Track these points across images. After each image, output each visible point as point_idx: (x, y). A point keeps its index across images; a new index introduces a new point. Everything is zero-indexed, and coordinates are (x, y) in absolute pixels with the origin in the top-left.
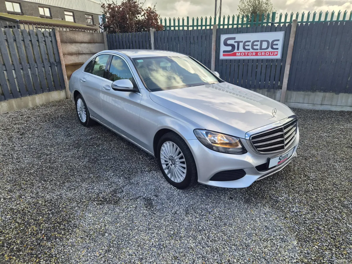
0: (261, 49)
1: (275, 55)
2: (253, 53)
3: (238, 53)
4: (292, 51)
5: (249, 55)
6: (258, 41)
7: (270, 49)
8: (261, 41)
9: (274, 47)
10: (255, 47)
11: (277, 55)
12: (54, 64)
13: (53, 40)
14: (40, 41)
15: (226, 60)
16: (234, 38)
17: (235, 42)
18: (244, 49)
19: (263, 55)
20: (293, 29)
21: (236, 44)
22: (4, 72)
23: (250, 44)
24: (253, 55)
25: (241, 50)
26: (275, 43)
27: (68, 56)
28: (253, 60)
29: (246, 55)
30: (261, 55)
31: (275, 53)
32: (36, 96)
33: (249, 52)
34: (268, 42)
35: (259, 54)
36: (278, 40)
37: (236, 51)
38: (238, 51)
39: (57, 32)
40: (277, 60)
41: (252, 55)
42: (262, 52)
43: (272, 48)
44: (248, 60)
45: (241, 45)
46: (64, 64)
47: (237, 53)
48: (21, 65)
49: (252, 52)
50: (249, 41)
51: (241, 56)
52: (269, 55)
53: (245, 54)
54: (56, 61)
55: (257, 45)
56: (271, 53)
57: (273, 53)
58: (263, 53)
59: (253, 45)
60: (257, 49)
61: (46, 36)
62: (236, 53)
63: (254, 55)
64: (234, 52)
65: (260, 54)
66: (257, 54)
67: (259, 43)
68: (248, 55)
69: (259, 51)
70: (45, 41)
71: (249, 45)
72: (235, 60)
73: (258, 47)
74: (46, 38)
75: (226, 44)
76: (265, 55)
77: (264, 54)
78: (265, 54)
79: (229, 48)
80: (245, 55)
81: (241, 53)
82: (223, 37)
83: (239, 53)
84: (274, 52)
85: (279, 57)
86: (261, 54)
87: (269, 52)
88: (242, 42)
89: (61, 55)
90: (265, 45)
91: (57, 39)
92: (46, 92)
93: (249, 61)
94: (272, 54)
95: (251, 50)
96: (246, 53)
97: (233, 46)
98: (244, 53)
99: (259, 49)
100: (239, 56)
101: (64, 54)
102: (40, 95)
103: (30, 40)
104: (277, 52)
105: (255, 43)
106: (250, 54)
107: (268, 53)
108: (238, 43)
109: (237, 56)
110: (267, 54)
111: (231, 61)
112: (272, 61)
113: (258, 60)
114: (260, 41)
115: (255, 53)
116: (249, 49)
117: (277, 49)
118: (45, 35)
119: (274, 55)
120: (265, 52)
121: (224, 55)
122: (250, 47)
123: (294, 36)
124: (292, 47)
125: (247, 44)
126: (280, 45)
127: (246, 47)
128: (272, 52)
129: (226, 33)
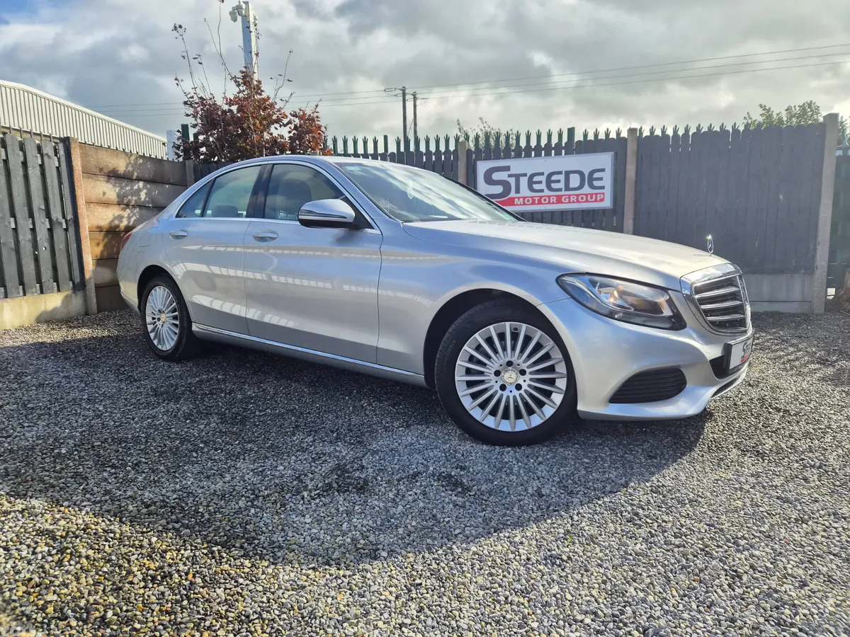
0: (567, 188)
1: (598, 200)
2: (551, 198)
3: (519, 198)
4: (633, 189)
5: (543, 202)
6: (560, 173)
7: (586, 189)
8: (566, 172)
9: (596, 183)
10: (554, 186)
11: (602, 200)
12: (61, 223)
13: (62, 164)
14: (30, 164)
16: (507, 169)
17: (510, 176)
18: (531, 189)
19: (574, 202)
20: (632, 148)
21: (512, 181)
23: (543, 178)
24: (551, 202)
26: (596, 175)
27: (98, 207)
29: (536, 202)
30: (569, 202)
31: (598, 195)
32: (5, 304)
33: (541, 197)
34: (581, 173)
35: (565, 200)
36: (603, 170)
37: (513, 194)
38: (518, 195)
39: (75, 148)
40: (604, 211)
41: (549, 203)
42: (570, 195)
43: (592, 186)
44: (542, 212)
45: (524, 181)
46: (87, 226)
47: (516, 200)
49: (549, 197)
50: (542, 174)
51: (524, 204)
52: (587, 201)
53: (534, 201)
54: (64, 217)
55: (558, 181)
56: (589, 196)
57: (594, 196)
58: (572, 197)
59: (549, 182)
60: (560, 190)
61: (47, 154)
62: (513, 199)
63: (553, 203)
64: (510, 196)
65: (567, 199)
66: (559, 200)
67: (562, 177)
68: (540, 202)
69: (563, 193)
70: (42, 166)
71: (540, 182)
73: (561, 185)
74: (46, 158)
75: (489, 180)
76: (578, 201)
77: (575, 199)
78: (577, 199)
79: (498, 189)
80: (533, 203)
81: (524, 198)
82: (482, 167)
83: (521, 200)
84: (596, 194)
85: (607, 203)
86: (570, 200)
87: (587, 195)
88: (525, 175)
89: (81, 202)
90: (575, 181)
91: (74, 164)
92: (33, 293)
93: (544, 214)
94: (592, 198)
95: (547, 192)
96: (536, 199)
97: (506, 185)
98: (532, 197)
99: (563, 190)
100: (520, 205)
101: (88, 203)
102: (17, 300)
103: (4, 160)
104: (603, 194)
105: (554, 178)
106: (545, 200)
107: (584, 197)
108: (517, 177)
109: (517, 205)
110: (582, 198)
112: (593, 214)
113: (562, 212)
114: (563, 173)
115: (555, 198)
116: (542, 191)
117: (602, 188)
118: (45, 152)
119: (596, 201)
120: (578, 196)
122: (543, 186)
123: (634, 159)
124: (633, 184)
125: (535, 179)
126: (607, 180)
127: (536, 187)
128: (592, 195)
129: (488, 158)
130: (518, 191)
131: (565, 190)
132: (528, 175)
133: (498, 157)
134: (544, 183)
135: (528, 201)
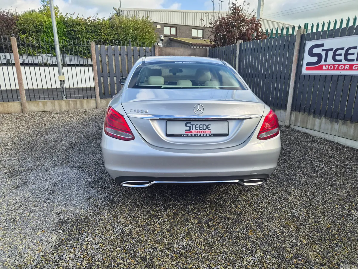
2: (346, 66)
3: (326, 65)
5: (340, 68)
6: (355, 48)
10: (349, 57)
13: (152, 55)
14: (141, 55)
15: (310, 76)
16: (322, 45)
17: (323, 50)
18: (334, 60)
21: (324, 54)
22: (107, 78)
23: (343, 52)
24: (346, 69)
25: (330, 61)
28: (345, 76)
29: (336, 69)
33: (339, 65)
35: (355, 68)
37: (322, 63)
38: (325, 63)
39: (157, 48)
41: (344, 69)
47: (324, 66)
48: (121, 74)
49: (345, 65)
50: (343, 49)
51: (328, 69)
53: (334, 67)
55: (353, 54)
59: (347, 54)
60: (353, 60)
61: (147, 52)
62: (322, 65)
63: (347, 70)
66: (351, 68)
67: (356, 51)
68: (338, 69)
69: (355, 62)
71: (340, 55)
72: (320, 76)
73: (355, 57)
75: (311, 54)
79: (315, 59)
80: (334, 69)
81: (329, 65)
82: (309, 44)
83: (327, 66)
91: (156, 54)
93: (339, 77)
95: (344, 62)
96: (336, 66)
97: (319, 56)
98: (334, 65)
99: (355, 60)
100: (326, 70)
103: (132, 55)
105: (351, 51)
106: (342, 67)
108: (327, 51)
109: (324, 70)
111: (315, 76)
113: (352, 76)
115: (349, 66)
116: (341, 61)
121: (307, 69)
122: (342, 58)
125: (338, 52)
127: (337, 58)
129: (313, 39)
130: (326, 61)
131: (357, 61)
132: (334, 50)
133: (318, 38)
134: (343, 55)
135: (331, 67)
